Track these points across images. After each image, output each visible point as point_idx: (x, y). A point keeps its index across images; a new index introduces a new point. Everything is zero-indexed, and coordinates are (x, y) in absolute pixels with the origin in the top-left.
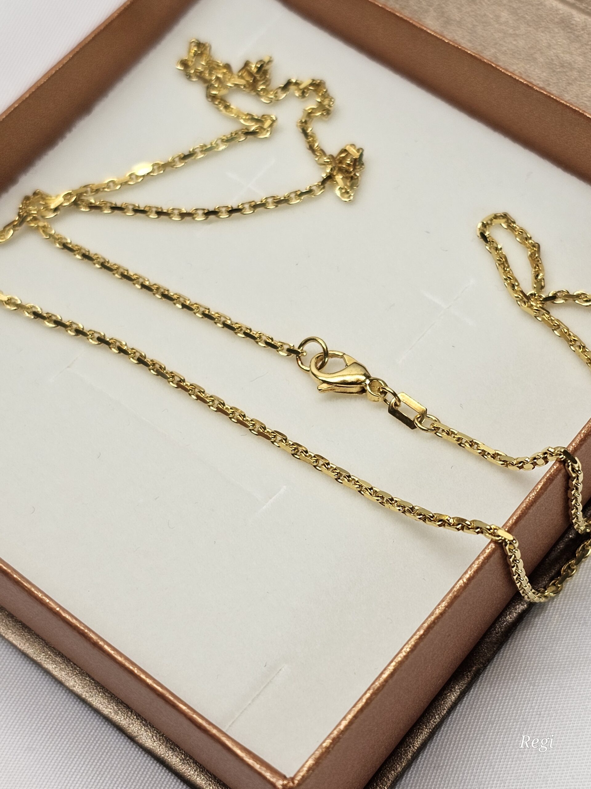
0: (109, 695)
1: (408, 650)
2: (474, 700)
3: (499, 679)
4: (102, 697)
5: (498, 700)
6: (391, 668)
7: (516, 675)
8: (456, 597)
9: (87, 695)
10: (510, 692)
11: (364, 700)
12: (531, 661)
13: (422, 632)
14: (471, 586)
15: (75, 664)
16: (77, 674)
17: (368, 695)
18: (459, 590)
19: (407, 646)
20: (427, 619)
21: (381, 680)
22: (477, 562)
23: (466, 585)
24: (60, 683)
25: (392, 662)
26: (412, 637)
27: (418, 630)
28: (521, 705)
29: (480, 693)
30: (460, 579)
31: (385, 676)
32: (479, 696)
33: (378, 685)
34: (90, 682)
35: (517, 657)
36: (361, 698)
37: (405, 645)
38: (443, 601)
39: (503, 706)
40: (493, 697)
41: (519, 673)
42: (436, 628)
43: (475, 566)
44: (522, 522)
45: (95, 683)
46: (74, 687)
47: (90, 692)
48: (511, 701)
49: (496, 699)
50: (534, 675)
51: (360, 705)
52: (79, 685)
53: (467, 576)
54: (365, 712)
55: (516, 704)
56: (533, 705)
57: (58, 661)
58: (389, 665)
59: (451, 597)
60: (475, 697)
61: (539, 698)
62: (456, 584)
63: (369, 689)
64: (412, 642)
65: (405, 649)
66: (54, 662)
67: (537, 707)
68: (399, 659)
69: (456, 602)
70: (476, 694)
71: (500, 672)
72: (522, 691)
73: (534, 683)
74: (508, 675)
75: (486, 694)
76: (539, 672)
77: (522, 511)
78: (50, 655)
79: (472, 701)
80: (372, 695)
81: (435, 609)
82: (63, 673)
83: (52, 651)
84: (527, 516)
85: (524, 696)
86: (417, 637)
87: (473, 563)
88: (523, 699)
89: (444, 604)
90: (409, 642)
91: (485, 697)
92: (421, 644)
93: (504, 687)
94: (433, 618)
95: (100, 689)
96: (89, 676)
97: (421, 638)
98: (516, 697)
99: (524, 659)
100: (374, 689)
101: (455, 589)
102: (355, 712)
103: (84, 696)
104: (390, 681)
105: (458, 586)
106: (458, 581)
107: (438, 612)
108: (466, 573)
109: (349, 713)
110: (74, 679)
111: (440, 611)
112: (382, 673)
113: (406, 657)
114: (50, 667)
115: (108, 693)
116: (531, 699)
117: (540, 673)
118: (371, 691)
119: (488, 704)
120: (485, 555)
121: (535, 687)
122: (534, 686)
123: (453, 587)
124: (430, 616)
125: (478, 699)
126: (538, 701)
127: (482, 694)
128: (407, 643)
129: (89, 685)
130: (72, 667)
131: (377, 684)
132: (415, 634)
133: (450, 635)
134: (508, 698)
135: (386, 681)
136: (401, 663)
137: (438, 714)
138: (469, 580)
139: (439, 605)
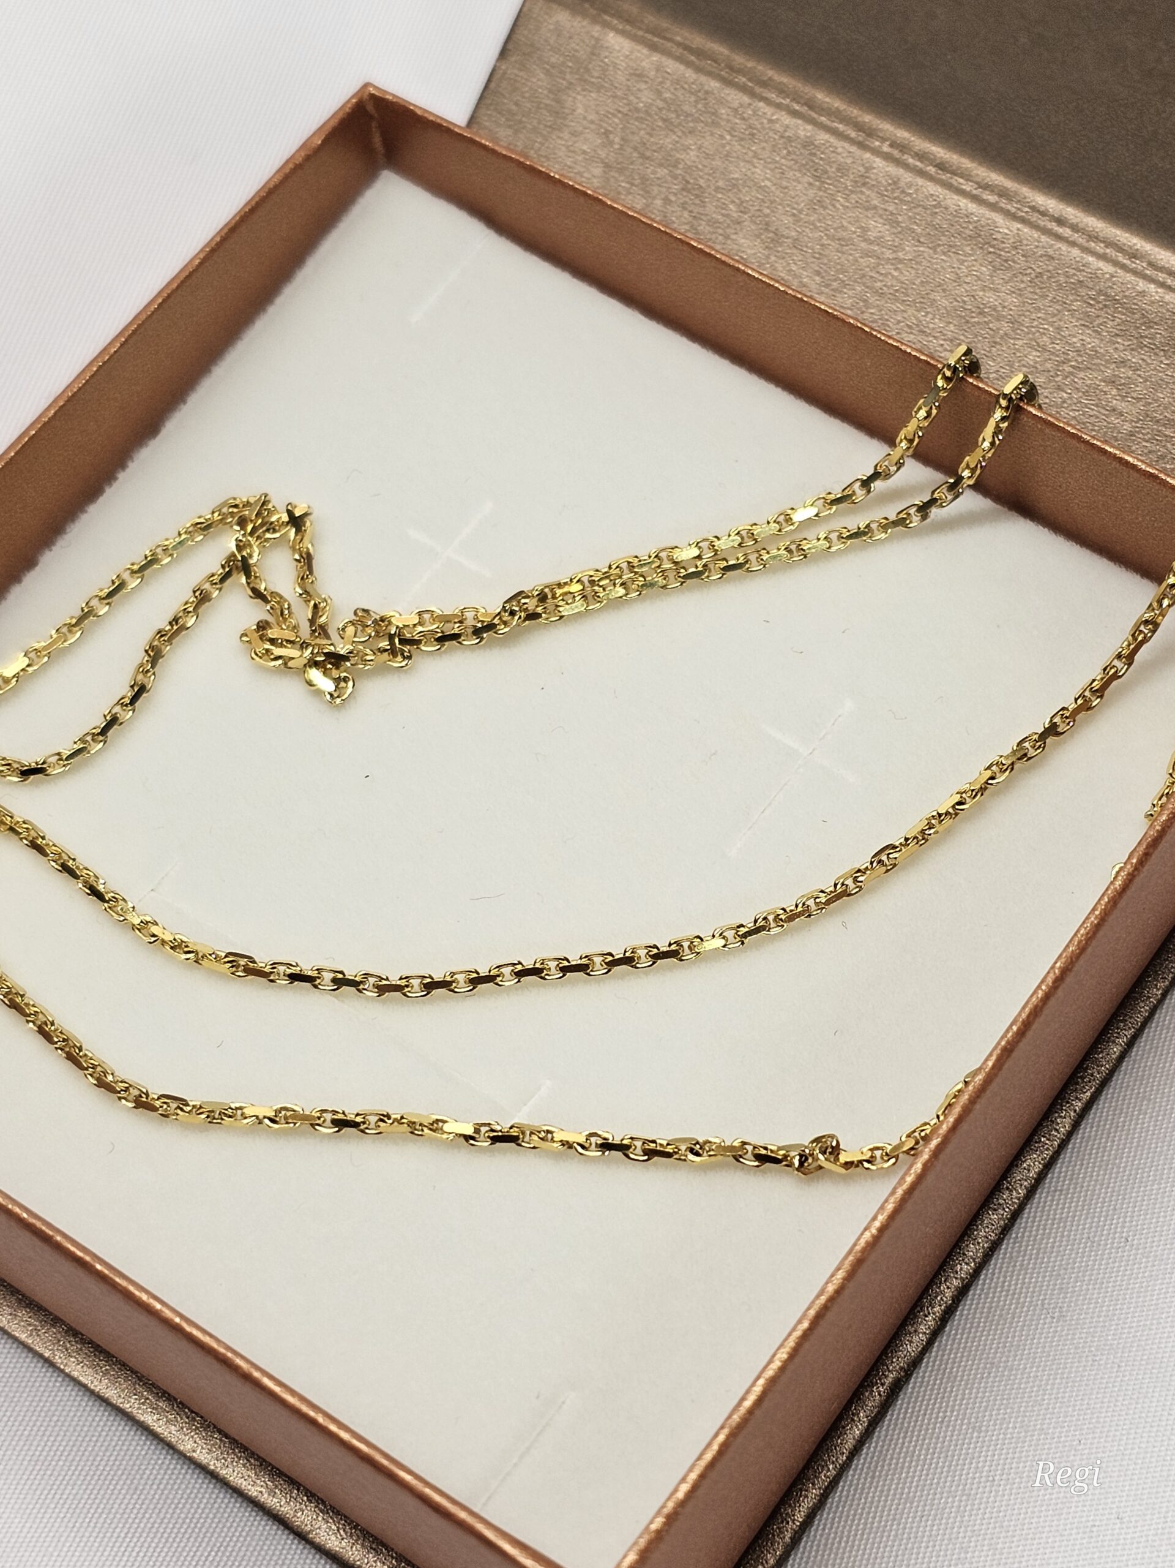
0: (257, 1463)
1: (785, 1356)
2: (877, 1462)
3: (919, 1423)
4: (244, 1466)
5: (918, 1460)
6: (758, 1389)
7: (948, 1414)
8: (859, 1263)
9: (219, 1465)
10: (939, 1445)
11: (715, 1447)
12: (971, 1389)
13: (806, 1325)
14: (884, 1240)
15: (192, 1412)
16: (197, 1428)
17: (721, 1438)
18: (864, 1250)
19: (782, 1350)
20: (813, 1302)
21: (743, 1410)
22: (892, 1200)
23: (876, 1239)
24: (170, 1446)
25: (758, 1378)
26: (790, 1335)
27: (800, 1322)
28: (959, 1467)
29: (888, 1450)
30: (866, 1229)
31: (748, 1403)
32: (886, 1455)
33: (738, 1420)
34: (221, 1440)
35: (947, 1382)
36: (709, 1445)
37: (778, 1349)
38: (838, 1269)
39: (929, 1469)
40: (910, 1454)
41: (952, 1411)
42: (830, 1316)
43: (890, 1207)
44: (965, 1126)
45: (230, 1443)
46: (194, 1451)
47: (224, 1458)
48: (942, 1460)
49: (915, 1458)
50: (978, 1412)
51: (709, 1456)
52: (202, 1448)
53: (877, 1224)
54: (719, 1466)
55: (950, 1466)
56: (980, 1465)
57: (162, 1408)
58: (754, 1384)
59: (852, 1261)
60: (879, 1457)
61: (989, 1454)
62: (859, 1239)
63: (722, 1427)
64: (791, 1343)
65: (778, 1356)
66: (156, 1409)
67: (987, 1468)
68: (770, 1373)
69: (860, 1271)
70: (881, 1452)
71: (920, 1411)
72: (960, 1442)
73: (980, 1427)
74: (934, 1416)
75: (898, 1450)
76: (986, 1407)
77: (962, 1107)
78: (148, 1399)
79: (873, 1464)
80: (728, 1437)
81: (827, 1283)
82: (173, 1428)
83: (150, 1391)
84: (971, 1115)
85: (964, 1451)
86: (798, 1333)
87: (886, 1201)
88: (962, 1457)
89: (841, 1275)
90: (786, 1343)
91: (895, 1456)
92: (806, 1346)
93: (928, 1436)
94: (823, 1299)
95: (240, 1452)
96: (220, 1431)
97: (806, 1335)
98: (950, 1453)
99: (960, 1385)
100: (730, 1427)
101: (858, 1248)
102: (702, 1469)
103: (212, 1467)
104: (758, 1412)
105: (862, 1243)
106: (862, 1234)
107: (831, 1288)
108: (874, 1218)
109: (691, 1470)
110: (192, 1437)
111: (835, 1287)
112: (743, 1399)
113: (782, 1369)
114: (149, 1419)
115: (255, 1459)
116: (976, 1455)
117: (990, 1408)
118: (726, 1431)
119: (902, 1468)
120: (905, 1186)
121: (982, 1434)
122: (980, 1432)
123: (855, 1245)
124: (818, 1297)
125: (884, 1461)
126: (989, 1458)
127: (891, 1452)
128: (782, 1346)
129: (220, 1447)
130: (188, 1418)
131: (736, 1418)
132: (794, 1329)
133: (850, 1326)
134: (936, 1455)
135: (751, 1412)
136: (773, 1381)
138: (882, 1230)
139: (832, 1276)
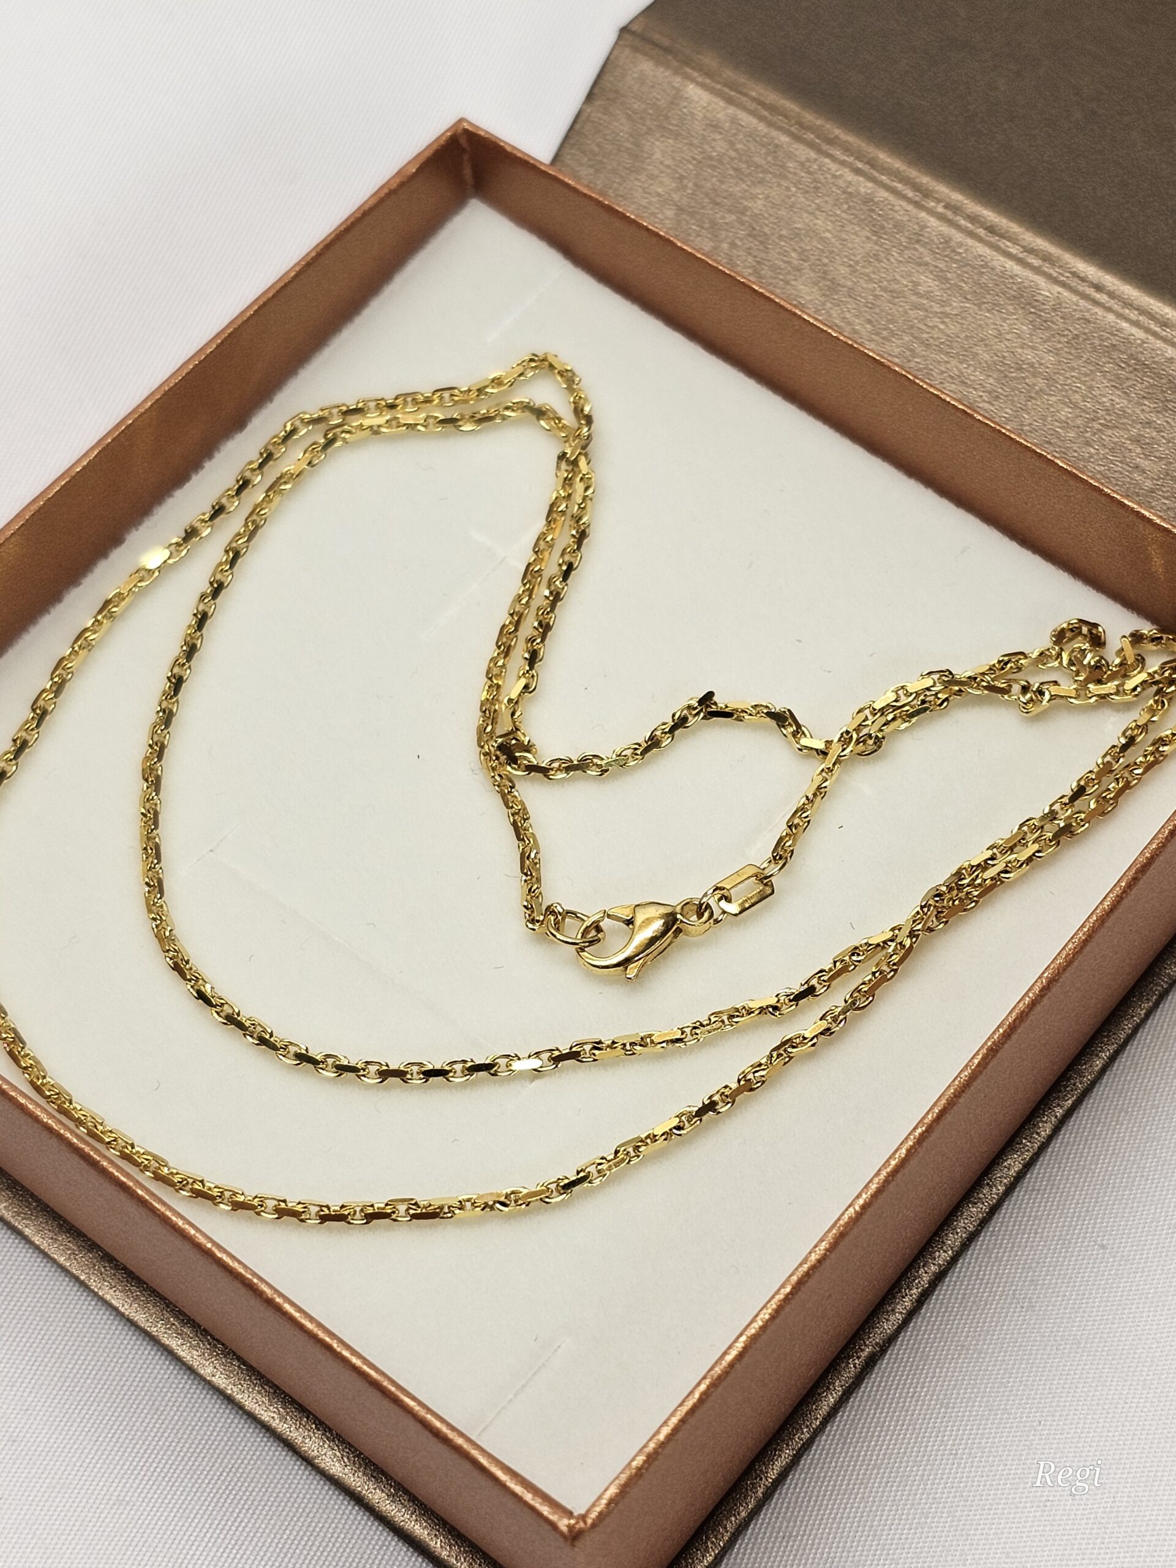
0: (272, 1391)
1: (767, 1317)
2: (849, 1430)
3: (891, 1396)
4: (259, 1392)
5: (888, 1430)
6: (740, 1345)
7: (918, 1389)
8: (842, 1235)
9: (235, 1389)
10: (908, 1418)
11: (697, 1395)
12: (942, 1368)
13: (788, 1289)
14: (865, 1217)
15: (217, 1340)
16: (218, 1354)
17: (703, 1387)
18: (847, 1224)
19: (764, 1311)
20: (797, 1269)
21: (724, 1363)
22: (876, 1180)
23: (859, 1215)
24: (191, 1370)
25: (741, 1335)
26: (773, 1297)
27: (783, 1286)
28: (925, 1439)
29: (860, 1419)
30: (849, 1206)
31: (729, 1358)
32: (858, 1424)
33: (719, 1372)
34: (239, 1367)
35: (920, 1361)
36: (692, 1392)
37: (761, 1310)
38: (822, 1240)
39: (897, 1439)
40: (880, 1424)
41: (923, 1387)
42: (811, 1283)
43: (874, 1187)
44: (949, 1117)
45: (247, 1370)
46: (213, 1376)
47: (240, 1384)
48: (910, 1431)
49: (885, 1428)
50: (947, 1390)
51: (690, 1404)
52: (221, 1373)
53: (861, 1201)
54: (698, 1414)
55: (917, 1438)
56: (945, 1438)
57: (186, 1334)
58: (736, 1340)
59: (835, 1234)
60: (851, 1425)
61: (955, 1428)
62: (843, 1214)
63: (704, 1378)
64: (773, 1305)
65: (761, 1316)
66: (181, 1334)
67: (951, 1442)
68: (752, 1331)
69: (842, 1243)
70: (853, 1420)
71: (892, 1385)
72: (928, 1416)
73: (948, 1403)
74: (905, 1391)
75: (869, 1420)
76: (955, 1385)
77: (947, 1100)
78: (174, 1324)
79: (846, 1431)
80: (708, 1388)
81: (810, 1253)
82: (195, 1352)
83: (176, 1317)
84: (955, 1108)
85: (931, 1425)
86: (781, 1296)
87: (871, 1181)
88: (929, 1430)
89: (824, 1245)
90: (769, 1305)
91: (867, 1425)
92: (787, 1309)
93: (898, 1409)
94: (806, 1267)
95: (256, 1379)
96: (239, 1359)
97: (787, 1298)
98: (917, 1426)
99: (932, 1364)
100: (712, 1377)
101: (841, 1222)
102: (683, 1414)
103: (229, 1392)
104: (738, 1366)
105: (846, 1217)
106: (846, 1210)
107: (814, 1257)
108: (858, 1196)
109: (672, 1414)
110: (213, 1362)
111: (818, 1257)
112: (725, 1353)
113: (763, 1328)
114: (174, 1343)
115: (270, 1387)
116: (942, 1429)
117: (958, 1387)
118: (707, 1381)
119: (872, 1437)
120: (889, 1170)
121: (949, 1410)
122: (947, 1408)
123: (839, 1219)
124: (801, 1265)
125: (856, 1429)
126: (954, 1433)
127: (863, 1421)
128: (765, 1306)
129: (238, 1373)
130: (210, 1344)
131: (718, 1370)
132: (777, 1293)
133: (830, 1296)
134: (905, 1427)
135: (732, 1365)
136: (754, 1338)
137: (807, 1427)
138: (864, 1207)
139: (816, 1246)
